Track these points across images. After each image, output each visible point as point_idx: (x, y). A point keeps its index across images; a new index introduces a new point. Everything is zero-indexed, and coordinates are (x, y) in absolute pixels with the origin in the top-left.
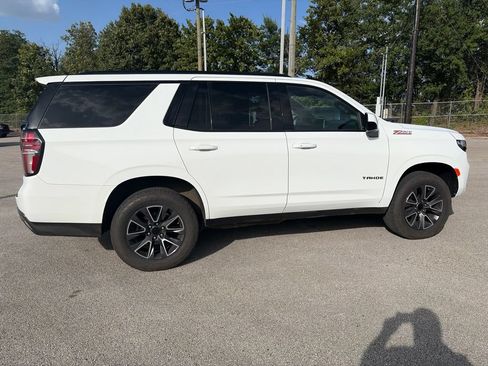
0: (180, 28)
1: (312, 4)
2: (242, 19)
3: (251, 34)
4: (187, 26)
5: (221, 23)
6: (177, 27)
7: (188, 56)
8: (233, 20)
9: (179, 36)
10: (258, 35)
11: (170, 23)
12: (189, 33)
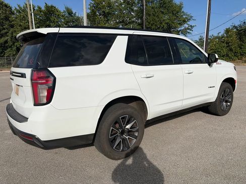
0: (13, 9)
1: (92, 2)
2: (52, 6)
3: (58, 15)
4: (18, 8)
5: (40, 8)
6: (11, 8)
7: (20, 25)
8: (47, 7)
9: (13, 14)
10: (63, 16)
11: (6, 6)
12: (20, 12)
